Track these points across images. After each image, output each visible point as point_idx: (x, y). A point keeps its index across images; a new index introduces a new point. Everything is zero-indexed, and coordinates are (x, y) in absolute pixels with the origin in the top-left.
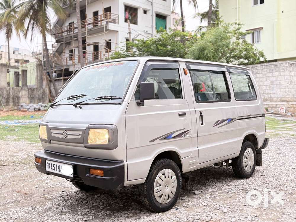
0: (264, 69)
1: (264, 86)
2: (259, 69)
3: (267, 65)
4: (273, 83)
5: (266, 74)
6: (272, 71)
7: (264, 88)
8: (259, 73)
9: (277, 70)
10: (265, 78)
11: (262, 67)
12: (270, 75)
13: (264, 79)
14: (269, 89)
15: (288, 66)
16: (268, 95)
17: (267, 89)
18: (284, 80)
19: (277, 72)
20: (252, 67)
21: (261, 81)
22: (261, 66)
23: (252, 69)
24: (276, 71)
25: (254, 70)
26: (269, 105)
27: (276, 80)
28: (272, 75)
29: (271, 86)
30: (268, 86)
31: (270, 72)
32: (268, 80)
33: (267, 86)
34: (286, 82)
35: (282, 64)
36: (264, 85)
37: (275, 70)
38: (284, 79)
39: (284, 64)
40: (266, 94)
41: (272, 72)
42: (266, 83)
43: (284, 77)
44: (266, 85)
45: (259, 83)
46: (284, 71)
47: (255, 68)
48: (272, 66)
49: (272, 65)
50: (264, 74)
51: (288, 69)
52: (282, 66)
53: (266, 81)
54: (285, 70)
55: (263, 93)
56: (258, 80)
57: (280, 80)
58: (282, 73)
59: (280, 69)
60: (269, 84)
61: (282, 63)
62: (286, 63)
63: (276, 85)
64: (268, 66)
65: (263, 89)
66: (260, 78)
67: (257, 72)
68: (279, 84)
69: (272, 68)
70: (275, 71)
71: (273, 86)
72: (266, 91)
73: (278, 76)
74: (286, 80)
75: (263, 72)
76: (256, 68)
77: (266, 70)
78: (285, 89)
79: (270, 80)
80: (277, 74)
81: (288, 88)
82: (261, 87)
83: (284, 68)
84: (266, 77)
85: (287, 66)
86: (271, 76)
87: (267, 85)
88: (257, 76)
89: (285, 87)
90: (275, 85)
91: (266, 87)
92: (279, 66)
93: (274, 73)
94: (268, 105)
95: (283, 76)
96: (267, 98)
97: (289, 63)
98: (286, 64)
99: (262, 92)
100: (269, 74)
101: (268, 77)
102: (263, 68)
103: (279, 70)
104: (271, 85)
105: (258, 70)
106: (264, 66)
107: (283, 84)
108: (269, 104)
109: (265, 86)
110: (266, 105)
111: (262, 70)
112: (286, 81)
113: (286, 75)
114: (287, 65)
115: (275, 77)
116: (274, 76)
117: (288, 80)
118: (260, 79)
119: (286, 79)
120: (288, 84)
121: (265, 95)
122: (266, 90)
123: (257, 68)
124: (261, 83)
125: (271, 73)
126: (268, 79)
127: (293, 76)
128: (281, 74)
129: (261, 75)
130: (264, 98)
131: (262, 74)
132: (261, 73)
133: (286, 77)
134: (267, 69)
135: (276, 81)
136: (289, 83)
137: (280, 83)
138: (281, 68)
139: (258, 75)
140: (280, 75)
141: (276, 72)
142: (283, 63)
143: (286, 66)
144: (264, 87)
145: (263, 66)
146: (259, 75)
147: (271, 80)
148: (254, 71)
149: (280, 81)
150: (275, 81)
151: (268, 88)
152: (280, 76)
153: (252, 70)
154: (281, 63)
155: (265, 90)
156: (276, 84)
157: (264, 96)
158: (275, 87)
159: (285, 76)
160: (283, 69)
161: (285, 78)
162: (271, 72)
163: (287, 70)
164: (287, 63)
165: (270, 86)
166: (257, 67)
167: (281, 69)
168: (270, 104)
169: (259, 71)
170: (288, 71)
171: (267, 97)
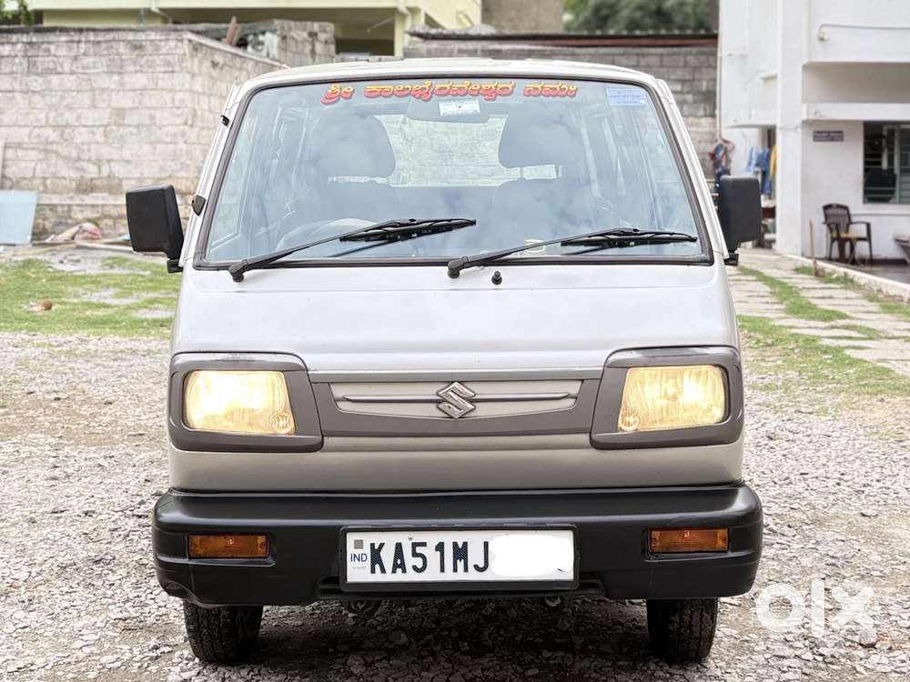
0: (85, 54)
1: (83, 130)
2: (62, 52)
3: (99, 42)
4: (123, 119)
5: (93, 78)
6: (121, 67)
7: (82, 136)
8: (59, 69)
9: (141, 66)
10: (88, 94)
11: (75, 45)
12: (110, 82)
13: (86, 99)
14: (106, 143)
15: (187, 51)
16: (99, 168)
17: (98, 143)
18: (171, 108)
19: (142, 72)
20: (30, 43)
21: (70, 108)
22: (72, 41)
23: (30, 54)
24: (138, 68)
25: (37, 56)
26: (106, 209)
27: (136, 105)
28: (122, 84)
29: (114, 128)
30: (102, 129)
31: (112, 73)
32: (104, 105)
33: (95, 129)
34: (178, 116)
35: (163, 43)
36: (84, 123)
37: (135, 63)
38: (170, 105)
39: (172, 44)
40: (89, 160)
41: (120, 73)
42: (91, 117)
43: (170, 95)
44: (93, 126)
45: (62, 115)
46: (173, 72)
47: (44, 46)
48: (122, 48)
49: (119, 41)
50: (85, 77)
51: (184, 65)
52: (164, 51)
53: (93, 106)
54: (177, 69)
55: (79, 159)
56: (54, 100)
57: (155, 108)
58: (164, 81)
59: (154, 61)
60: (105, 122)
61: (163, 37)
62: (181, 41)
63: (138, 126)
64: (104, 46)
65: (78, 140)
66: (63, 91)
67: (52, 66)
68: (147, 121)
69: (118, 54)
70: (132, 68)
71: (122, 130)
72: (89, 150)
73: (145, 89)
74: (178, 108)
75: (80, 70)
76: (48, 50)
77: (95, 63)
78: (176, 143)
79: (109, 105)
80: (141, 80)
81: (185, 142)
82: (68, 131)
83: (169, 58)
84: (92, 89)
85: (185, 54)
86: (113, 87)
87: (97, 123)
88: (50, 82)
89: (175, 135)
90: (129, 126)
91: (94, 133)
92: (150, 48)
93: (127, 78)
94: (100, 209)
95: (164, 93)
96: (92, 179)
97: (190, 41)
98: (180, 45)
99: (74, 154)
100: (106, 77)
101: (103, 90)
102: (82, 51)
103: (150, 67)
104: (115, 125)
105: (55, 56)
106: (82, 45)
107: (165, 123)
108: (103, 206)
109: (85, 126)
110: (93, 206)
111: (76, 58)
112: (179, 112)
113: (178, 88)
114: (186, 48)
115: (131, 94)
116: (128, 87)
117: (186, 107)
118: (62, 98)
119: (177, 103)
120: (186, 124)
121: (84, 164)
122: (89, 144)
123: (52, 48)
124: (69, 117)
125: (116, 78)
126: (104, 100)
127: (199, 94)
128: (157, 84)
129: (69, 81)
130: (83, 177)
131: (74, 77)
132: (72, 73)
133: (178, 96)
134: (97, 59)
135: (137, 108)
136: (190, 122)
137: (152, 117)
138: (158, 60)
139: (55, 79)
140: (152, 86)
141: (136, 72)
142: (167, 40)
143: (182, 52)
144: (80, 134)
145: (79, 42)
146: (62, 80)
147: (114, 104)
148: (40, 59)
149: (152, 112)
150: (131, 109)
151: (101, 139)
152: (155, 89)
153: (29, 57)
154: (160, 41)
155: (85, 147)
156: (136, 123)
157: (82, 169)
158: (132, 134)
159: (173, 91)
160: (168, 63)
161: (173, 100)
162: (115, 70)
163: (182, 68)
164: (186, 42)
165: (112, 131)
166: (49, 43)
167: (158, 62)
168: (112, 202)
169: (62, 66)
170: (188, 72)
171: (96, 176)
